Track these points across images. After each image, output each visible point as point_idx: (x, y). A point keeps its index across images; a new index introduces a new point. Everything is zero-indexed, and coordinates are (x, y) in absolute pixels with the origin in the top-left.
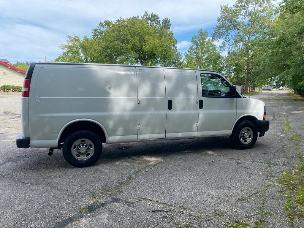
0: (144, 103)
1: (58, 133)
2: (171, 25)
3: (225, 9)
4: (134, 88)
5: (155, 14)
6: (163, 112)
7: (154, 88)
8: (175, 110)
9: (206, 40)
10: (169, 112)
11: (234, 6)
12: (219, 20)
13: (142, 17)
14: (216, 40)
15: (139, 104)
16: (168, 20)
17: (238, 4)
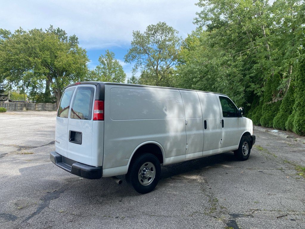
0: (189, 123)
1: (129, 159)
2: (78, 42)
3: (137, 35)
4: (182, 110)
5: (61, 30)
6: (201, 132)
7: (195, 109)
8: (209, 129)
9: (113, 61)
10: (206, 131)
11: (145, 33)
12: (132, 43)
13: (46, 31)
14: (128, 62)
15: (186, 124)
16: (76, 37)
17: (148, 31)
